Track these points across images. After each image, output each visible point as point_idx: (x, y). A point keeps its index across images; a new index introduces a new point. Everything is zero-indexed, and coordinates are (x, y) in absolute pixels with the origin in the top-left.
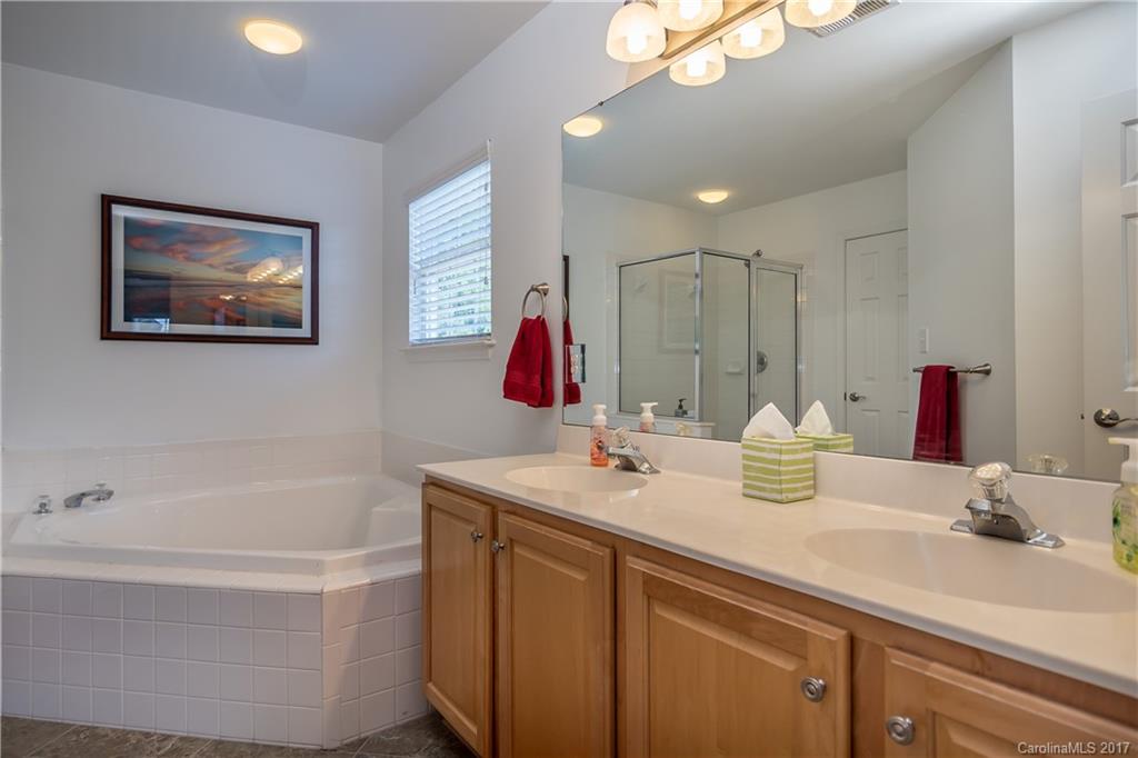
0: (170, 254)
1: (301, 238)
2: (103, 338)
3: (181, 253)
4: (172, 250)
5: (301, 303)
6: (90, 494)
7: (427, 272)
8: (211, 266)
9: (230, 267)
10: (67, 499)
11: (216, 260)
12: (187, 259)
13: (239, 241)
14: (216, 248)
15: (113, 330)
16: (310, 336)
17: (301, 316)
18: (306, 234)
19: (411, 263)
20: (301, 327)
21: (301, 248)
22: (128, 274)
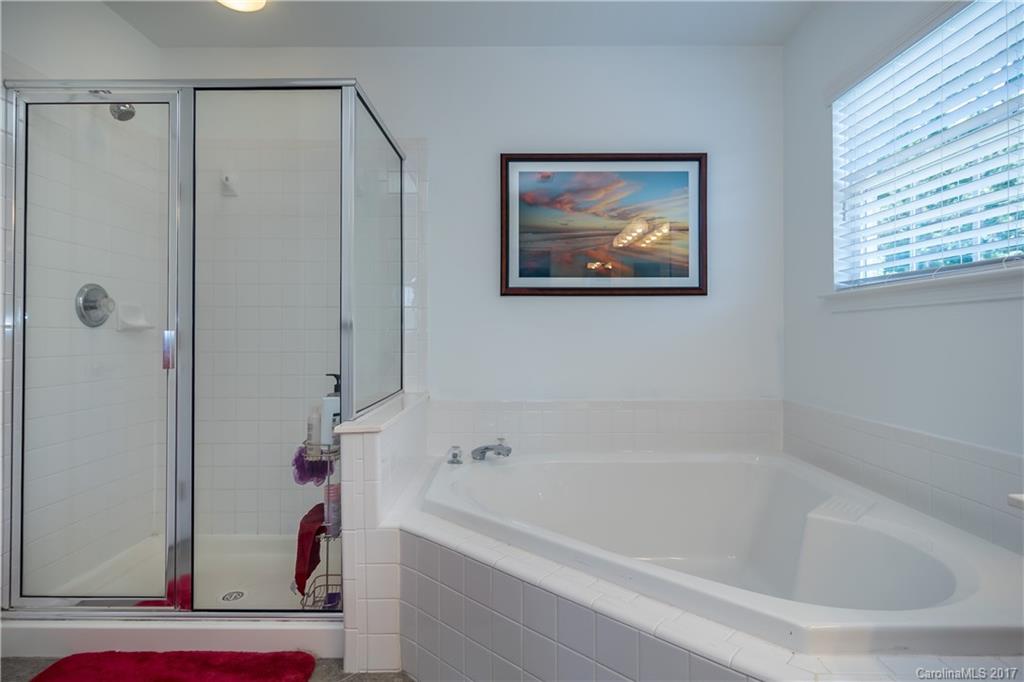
0: (559, 206)
1: (687, 173)
2: (502, 294)
3: (567, 203)
4: (560, 202)
5: (687, 247)
6: (492, 449)
7: (861, 188)
8: (595, 214)
9: (613, 213)
10: (475, 451)
11: (601, 207)
12: (574, 209)
13: (620, 185)
14: (601, 195)
15: (510, 286)
16: (697, 285)
17: (688, 263)
18: (692, 168)
19: (836, 180)
20: (688, 276)
21: (687, 185)
22: (523, 230)
